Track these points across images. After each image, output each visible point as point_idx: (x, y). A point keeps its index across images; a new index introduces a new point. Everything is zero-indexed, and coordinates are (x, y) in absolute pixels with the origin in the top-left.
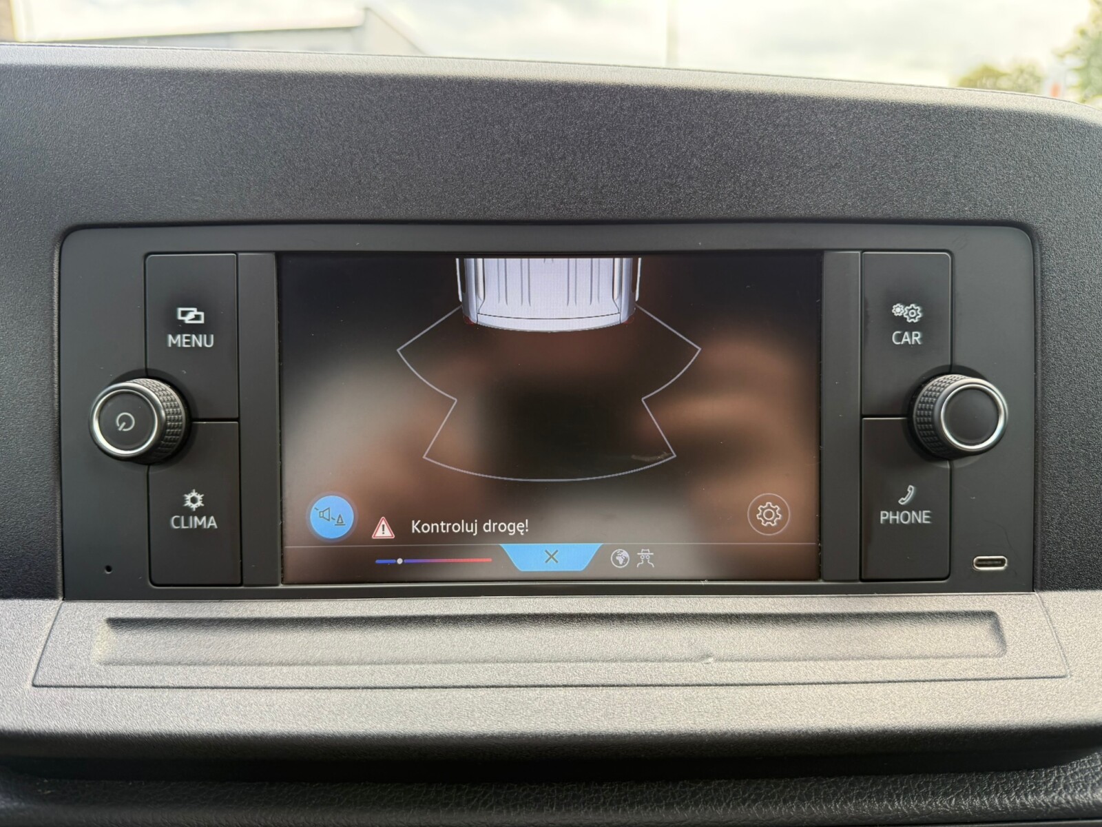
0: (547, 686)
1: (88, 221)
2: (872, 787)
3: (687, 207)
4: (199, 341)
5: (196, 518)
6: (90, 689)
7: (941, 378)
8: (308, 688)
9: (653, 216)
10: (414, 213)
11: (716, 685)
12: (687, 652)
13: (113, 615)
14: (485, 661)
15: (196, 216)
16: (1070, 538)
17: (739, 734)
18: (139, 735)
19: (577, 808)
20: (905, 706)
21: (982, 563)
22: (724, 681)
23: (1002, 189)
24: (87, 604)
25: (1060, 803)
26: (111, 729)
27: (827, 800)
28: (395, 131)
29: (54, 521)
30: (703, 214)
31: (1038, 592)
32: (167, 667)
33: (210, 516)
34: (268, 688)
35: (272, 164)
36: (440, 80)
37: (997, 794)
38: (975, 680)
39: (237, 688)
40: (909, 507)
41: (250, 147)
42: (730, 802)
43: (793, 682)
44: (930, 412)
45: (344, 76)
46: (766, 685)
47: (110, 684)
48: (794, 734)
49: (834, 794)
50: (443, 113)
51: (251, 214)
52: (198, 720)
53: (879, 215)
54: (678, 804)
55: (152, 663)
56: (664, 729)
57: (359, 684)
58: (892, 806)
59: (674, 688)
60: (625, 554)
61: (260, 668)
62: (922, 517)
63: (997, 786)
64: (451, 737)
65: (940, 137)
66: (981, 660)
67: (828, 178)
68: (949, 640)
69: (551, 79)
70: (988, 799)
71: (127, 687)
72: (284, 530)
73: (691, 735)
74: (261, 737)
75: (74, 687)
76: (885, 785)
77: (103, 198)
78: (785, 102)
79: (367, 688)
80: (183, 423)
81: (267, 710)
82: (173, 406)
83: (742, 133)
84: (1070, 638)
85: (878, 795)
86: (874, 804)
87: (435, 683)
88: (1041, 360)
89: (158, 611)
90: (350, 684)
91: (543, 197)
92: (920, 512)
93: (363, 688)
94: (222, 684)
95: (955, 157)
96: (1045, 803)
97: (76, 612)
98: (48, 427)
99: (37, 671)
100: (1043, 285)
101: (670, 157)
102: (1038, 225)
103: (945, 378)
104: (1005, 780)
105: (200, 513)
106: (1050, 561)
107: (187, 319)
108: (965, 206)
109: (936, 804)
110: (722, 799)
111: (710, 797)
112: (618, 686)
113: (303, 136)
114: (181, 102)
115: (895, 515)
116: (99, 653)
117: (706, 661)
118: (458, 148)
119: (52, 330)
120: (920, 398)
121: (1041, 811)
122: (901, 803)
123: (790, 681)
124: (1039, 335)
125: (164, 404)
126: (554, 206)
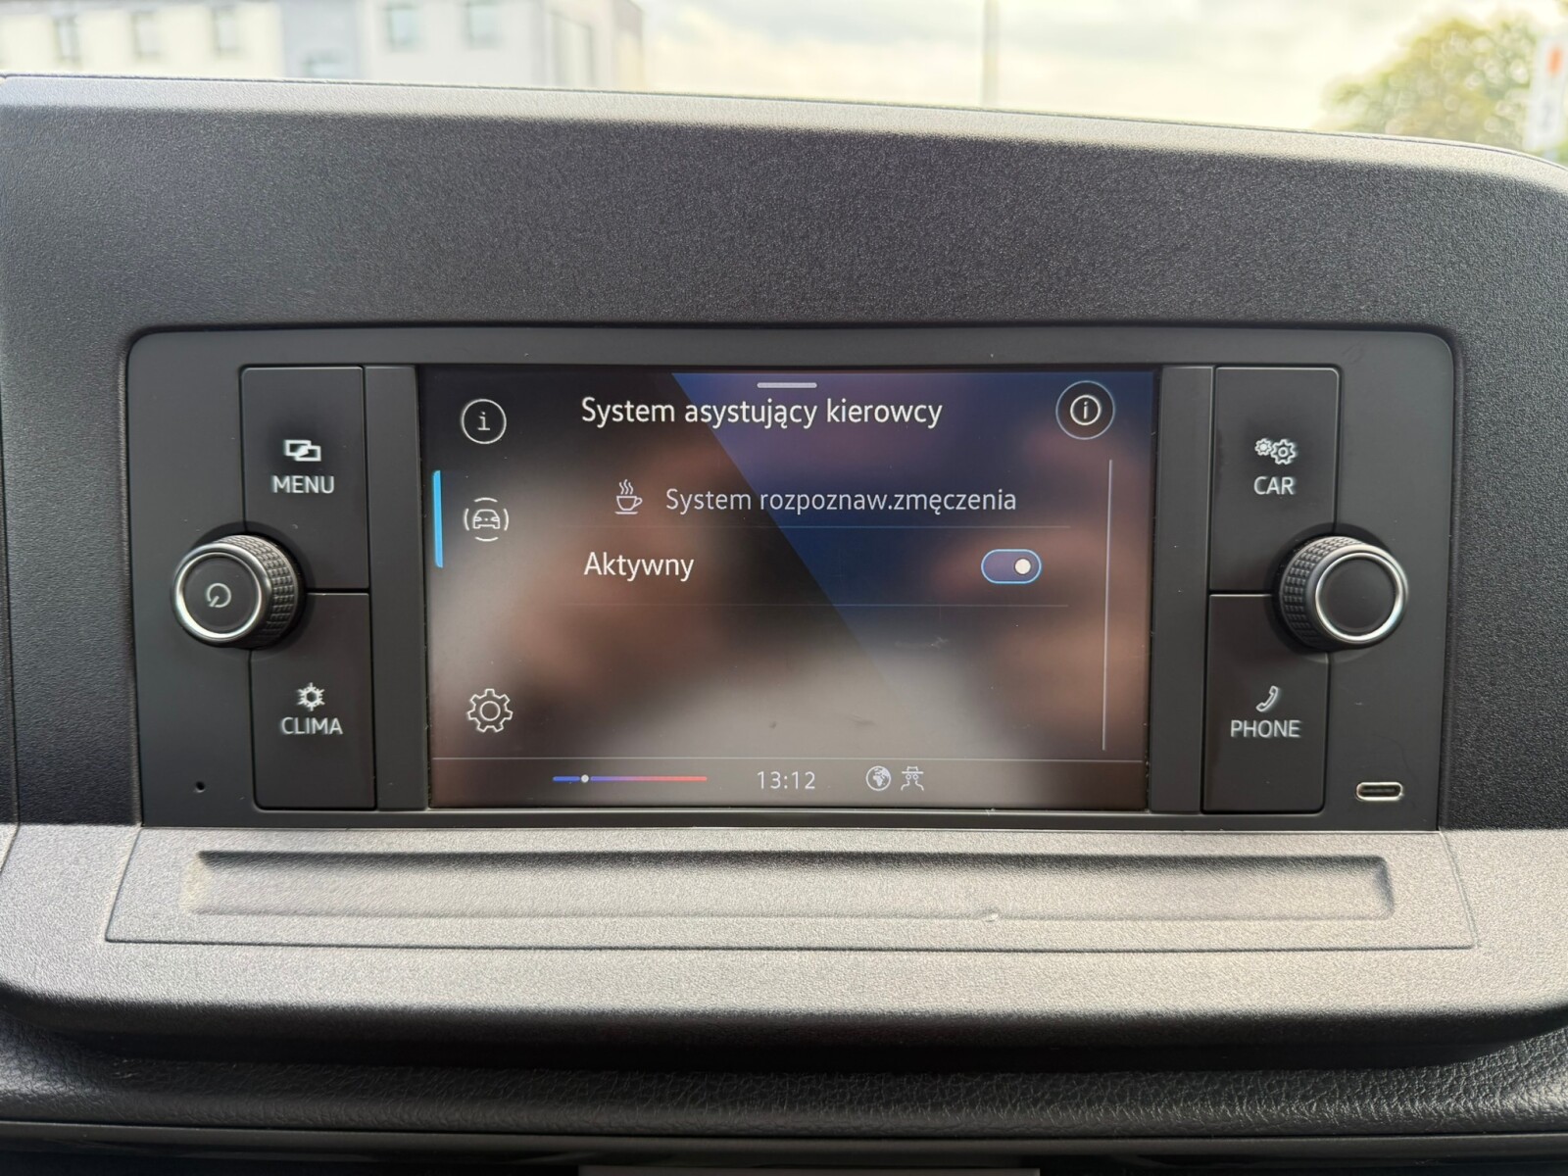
0: (777, 949)
1: (163, 321)
2: (1206, 1086)
3: (975, 305)
4: (315, 485)
5: (314, 721)
6: (180, 946)
7: (1319, 542)
8: (464, 948)
9: (928, 317)
10: (602, 313)
11: (1001, 951)
12: (964, 906)
13: (207, 848)
14: (696, 914)
15: (308, 316)
16: (1490, 759)
17: (1029, 1017)
18: (245, 1006)
19: (815, 1107)
20: (1251, 984)
21: (1367, 791)
22: (1011, 945)
23: (1413, 280)
24: (173, 832)
25: (1457, 1112)
26: (209, 999)
27: (1146, 1103)
28: (576, 199)
29: (127, 723)
30: (996, 314)
31: (1443, 831)
32: (280, 918)
33: (333, 718)
34: (412, 947)
35: (409, 244)
36: (637, 127)
37: (1372, 1099)
38: (1349, 949)
39: (370, 947)
40: (1272, 715)
41: (378, 221)
42: (1016, 1102)
43: (1104, 948)
44: (1302, 590)
45: (506, 122)
46: (1067, 952)
47: (205, 938)
48: (1101, 1018)
49: (1156, 1095)
50: (641, 173)
51: (383, 314)
52: (320, 989)
53: (1240, 316)
54: (949, 1104)
55: (260, 912)
56: (929, 1009)
57: (530, 942)
58: (1232, 1112)
59: (944, 953)
60: (885, 772)
61: (401, 920)
62: (1289, 729)
63: (1374, 1087)
64: (650, 1015)
65: (1329, 206)
66: (1359, 923)
67: (1171, 265)
68: (1317, 895)
69: (790, 127)
70: (1361, 1106)
71: (228, 944)
72: (432, 736)
73: (965, 1017)
74: (402, 1012)
75: (159, 942)
76: (1224, 1084)
77: (183, 290)
78: (1114, 158)
79: (541, 948)
80: (295, 596)
81: (410, 975)
82: (281, 573)
83: (1053, 202)
84: (1483, 894)
85: (1214, 1097)
86: (1208, 1109)
87: (629, 942)
88: (1460, 517)
89: (265, 843)
90: (519, 942)
91: (777, 290)
92: (1285, 722)
93: (536, 948)
94: (351, 941)
95: (1350, 235)
96: (1436, 1112)
97: (159, 842)
98: (116, 599)
99: (110, 920)
100: (1465, 413)
101: (952, 236)
102: (1462, 330)
103: (1324, 543)
104: (1386, 1080)
105: (319, 713)
106: (1461, 790)
107: (299, 456)
108: (1361, 304)
109: (1291, 1110)
110: (1007, 1099)
111: (991, 1095)
112: (870, 949)
113: (450, 205)
114: (285, 158)
115: (1252, 726)
116: (192, 898)
117: (987, 918)
118: (662, 223)
119: (119, 471)
120: (1290, 568)
121: (1431, 1122)
122: (1244, 1107)
123: (1099, 948)
124: (1458, 485)
125: (270, 571)
126: (793, 303)
